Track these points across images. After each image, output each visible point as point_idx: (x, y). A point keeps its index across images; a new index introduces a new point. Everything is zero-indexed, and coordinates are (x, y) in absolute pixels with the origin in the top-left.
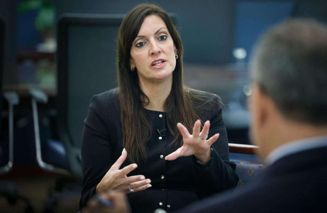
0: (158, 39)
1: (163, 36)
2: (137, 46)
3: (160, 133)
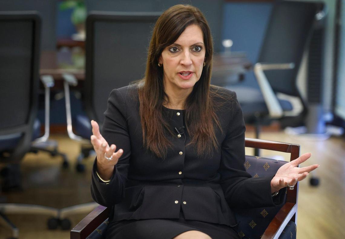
0: (192, 49)
3: (178, 131)
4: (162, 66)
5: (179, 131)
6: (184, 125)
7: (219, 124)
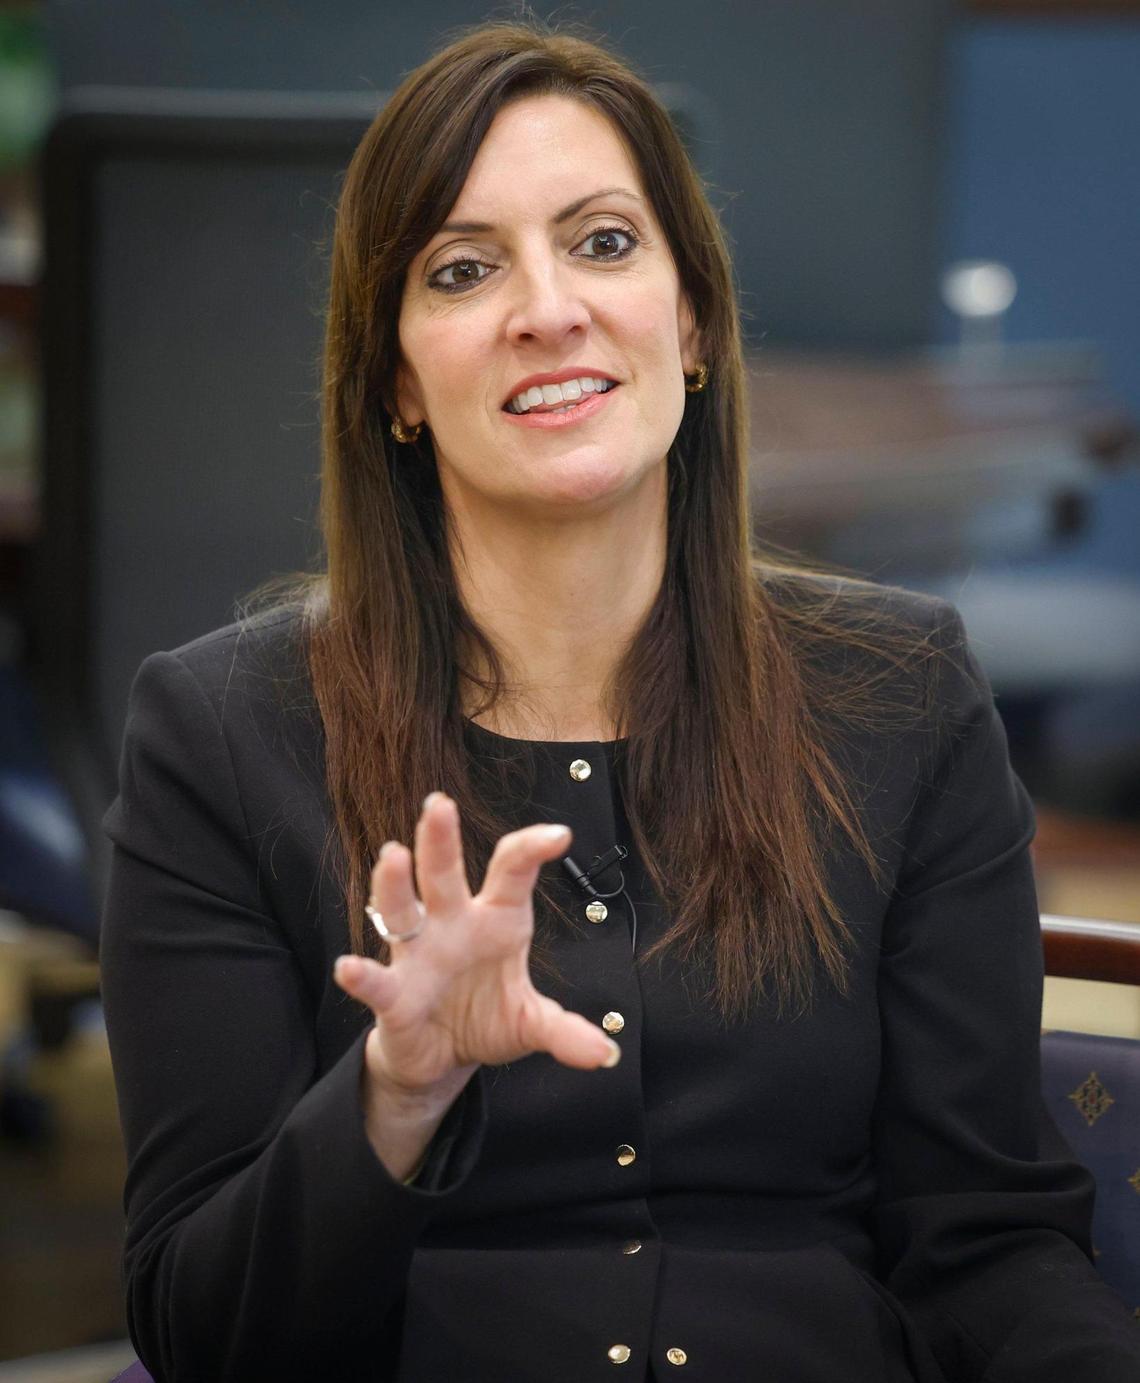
0: (574, 249)
1: (609, 233)
2: (434, 283)
3: (585, 881)
4: (424, 436)
5: (591, 879)
6: (625, 835)
7: (849, 814)
